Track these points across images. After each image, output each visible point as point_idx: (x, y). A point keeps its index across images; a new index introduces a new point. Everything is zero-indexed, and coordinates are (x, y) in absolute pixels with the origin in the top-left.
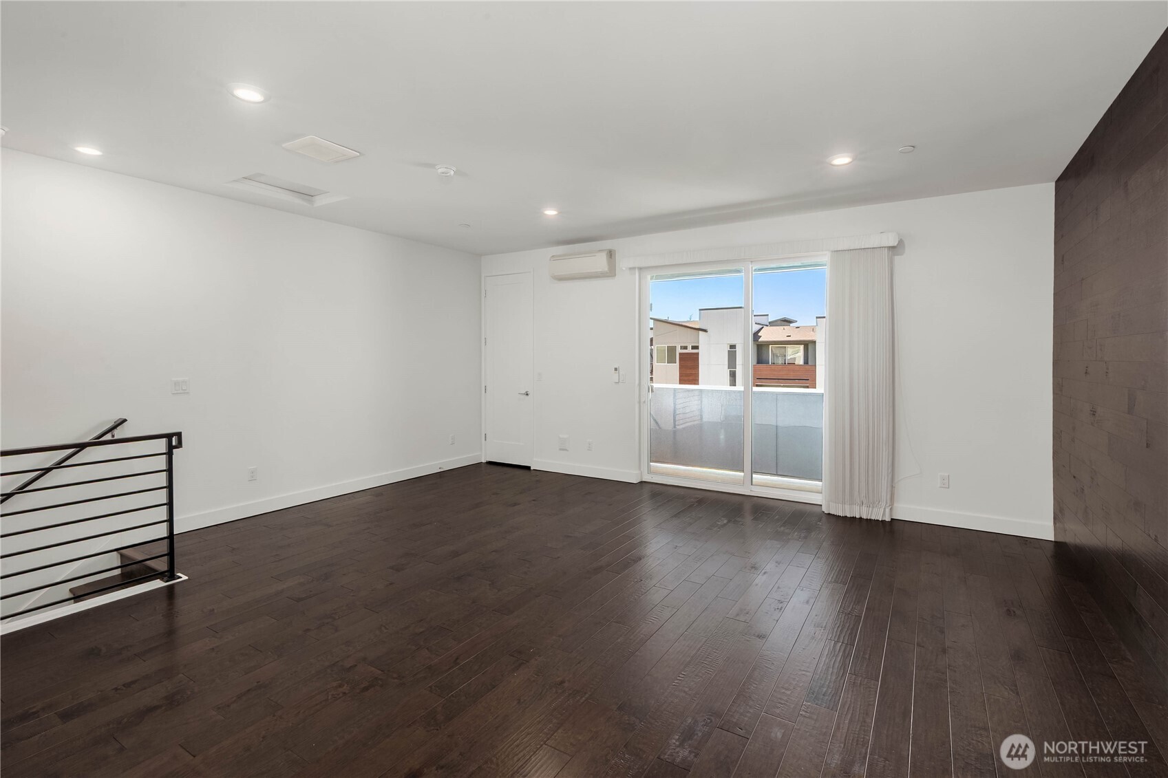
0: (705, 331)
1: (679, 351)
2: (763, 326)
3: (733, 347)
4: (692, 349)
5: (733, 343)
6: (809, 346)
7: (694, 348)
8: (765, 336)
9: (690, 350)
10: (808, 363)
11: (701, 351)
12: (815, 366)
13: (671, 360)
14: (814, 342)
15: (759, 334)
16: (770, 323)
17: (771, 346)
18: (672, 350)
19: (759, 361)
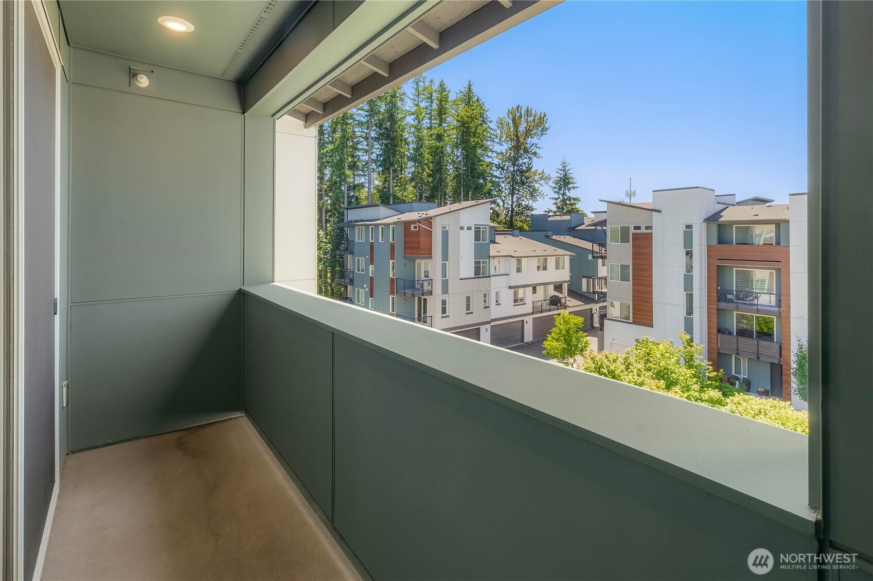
0: (659, 211)
1: (632, 231)
2: (728, 205)
3: (689, 227)
4: (645, 229)
5: (689, 223)
6: (781, 225)
7: (647, 228)
8: (727, 216)
9: (643, 230)
10: (779, 245)
11: (654, 231)
12: (789, 247)
13: (624, 239)
14: (787, 222)
15: (721, 214)
16: (737, 203)
17: (734, 226)
18: (625, 231)
19: (720, 242)
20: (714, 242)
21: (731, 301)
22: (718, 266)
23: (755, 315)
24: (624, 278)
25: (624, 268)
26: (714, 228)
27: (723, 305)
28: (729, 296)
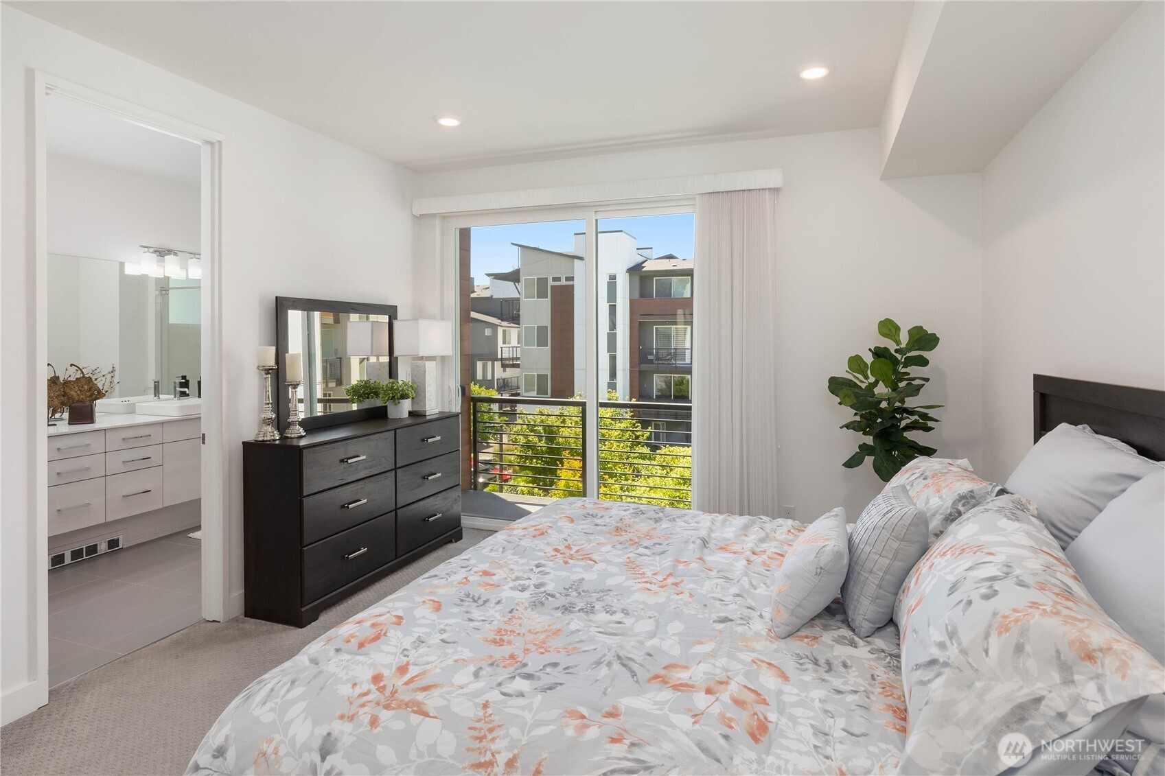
0: (581, 258)
1: (551, 283)
2: (646, 259)
3: (613, 277)
4: (566, 280)
5: (613, 272)
7: (568, 279)
8: (648, 267)
9: (563, 282)
11: (576, 283)
13: (542, 295)
15: (644, 264)
17: (655, 278)
18: (542, 282)
19: (642, 295)
20: (637, 296)
21: (651, 362)
22: (640, 322)
23: (672, 375)
24: (542, 343)
25: (542, 330)
26: (637, 279)
27: (645, 367)
28: (650, 357)
